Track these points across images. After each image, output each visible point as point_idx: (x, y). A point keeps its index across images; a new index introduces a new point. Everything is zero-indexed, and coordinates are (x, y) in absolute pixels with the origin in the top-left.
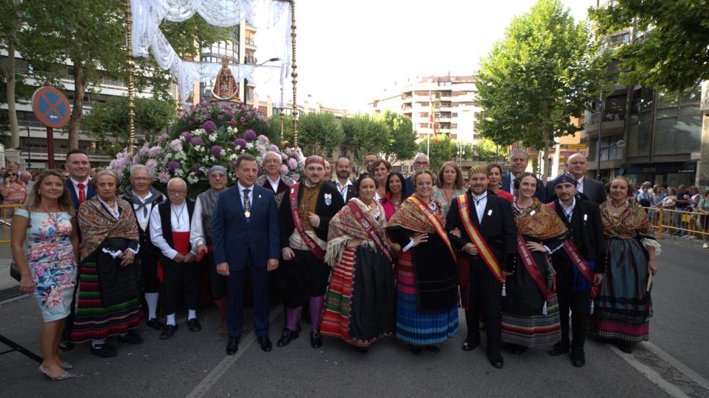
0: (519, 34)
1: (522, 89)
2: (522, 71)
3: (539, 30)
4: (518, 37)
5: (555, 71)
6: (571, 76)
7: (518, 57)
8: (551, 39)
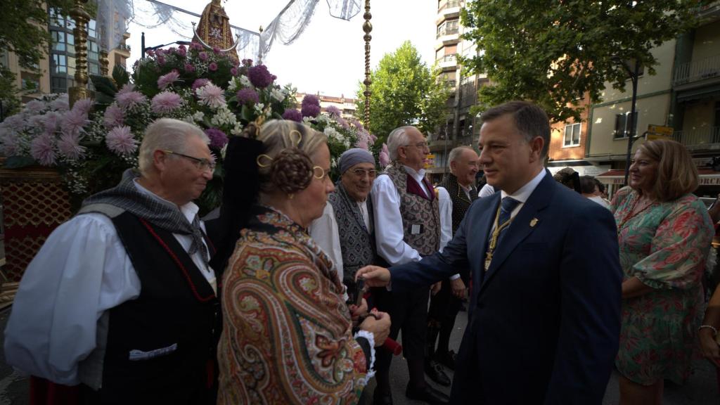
0: (389, 68)
1: (393, 111)
2: (392, 96)
3: (404, 68)
4: (388, 70)
5: (415, 99)
6: (426, 105)
7: (390, 85)
8: (412, 75)
